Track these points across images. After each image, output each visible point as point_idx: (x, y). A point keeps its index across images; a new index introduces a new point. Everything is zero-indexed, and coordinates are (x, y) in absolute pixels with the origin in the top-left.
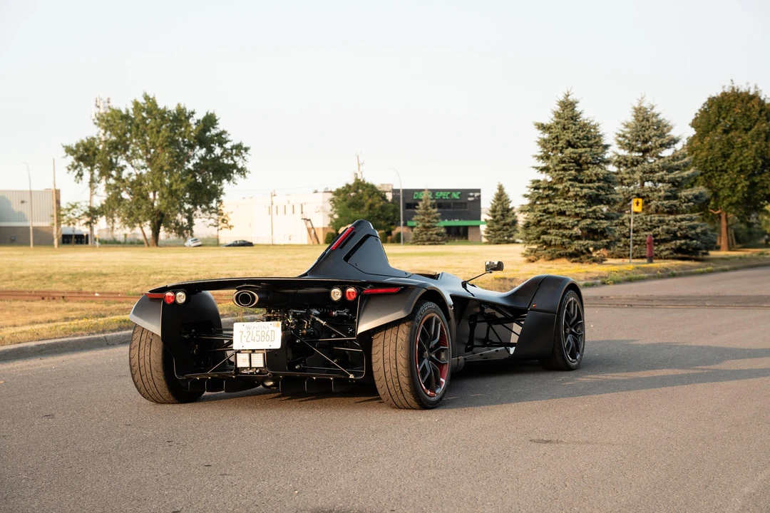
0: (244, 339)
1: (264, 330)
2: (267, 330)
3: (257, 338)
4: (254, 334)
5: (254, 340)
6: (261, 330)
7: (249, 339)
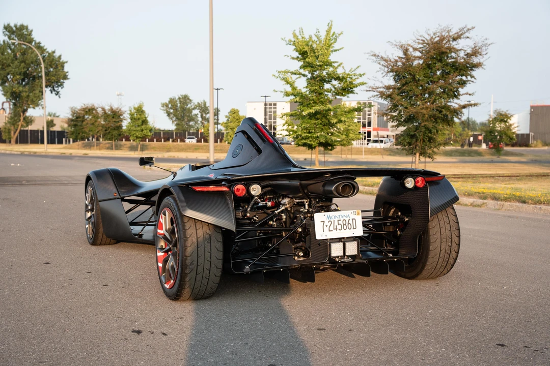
0: (326, 229)
1: (345, 218)
2: (348, 218)
3: (339, 227)
4: (336, 223)
5: (336, 229)
6: (342, 219)
7: (331, 228)
